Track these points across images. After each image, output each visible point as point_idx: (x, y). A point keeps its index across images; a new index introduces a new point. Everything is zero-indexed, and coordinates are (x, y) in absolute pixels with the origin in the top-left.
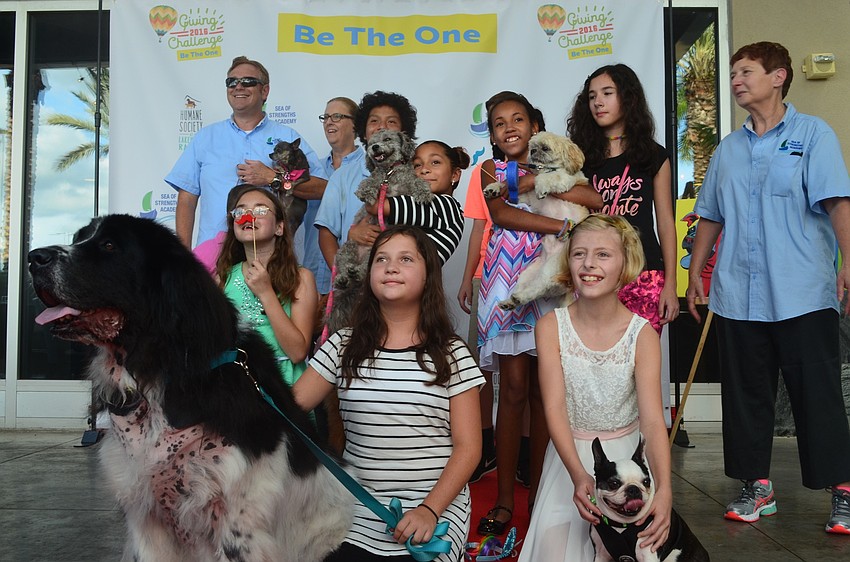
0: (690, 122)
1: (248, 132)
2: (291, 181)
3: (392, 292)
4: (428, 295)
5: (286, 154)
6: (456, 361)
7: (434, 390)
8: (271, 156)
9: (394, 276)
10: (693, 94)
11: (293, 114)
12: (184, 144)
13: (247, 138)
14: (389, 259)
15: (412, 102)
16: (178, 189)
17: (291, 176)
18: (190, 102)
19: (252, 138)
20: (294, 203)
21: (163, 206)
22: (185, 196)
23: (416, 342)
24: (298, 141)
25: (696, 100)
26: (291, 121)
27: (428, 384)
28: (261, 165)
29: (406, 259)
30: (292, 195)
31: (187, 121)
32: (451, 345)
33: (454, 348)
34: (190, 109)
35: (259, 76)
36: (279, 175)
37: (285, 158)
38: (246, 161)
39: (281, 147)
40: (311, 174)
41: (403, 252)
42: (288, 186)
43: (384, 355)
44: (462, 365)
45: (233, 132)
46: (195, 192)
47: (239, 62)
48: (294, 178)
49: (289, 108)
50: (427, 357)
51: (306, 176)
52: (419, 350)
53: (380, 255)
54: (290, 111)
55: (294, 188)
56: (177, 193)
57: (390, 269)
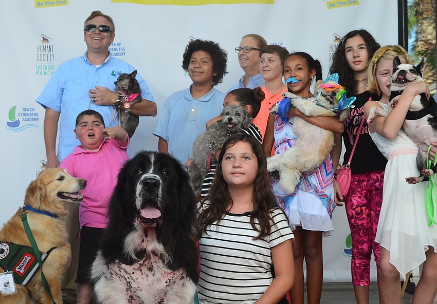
0: (419, 36)
1: (98, 66)
2: (129, 101)
3: (237, 180)
4: (259, 180)
5: (126, 82)
6: (275, 224)
7: (259, 242)
8: (115, 83)
9: (238, 170)
10: (421, 14)
11: (123, 49)
12: (40, 70)
13: (97, 70)
14: (234, 157)
15: (222, 47)
16: (45, 107)
17: (129, 98)
18: (44, 39)
19: (100, 71)
20: (129, 119)
21: (25, 117)
22: (51, 113)
23: (251, 210)
24: (135, 72)
25: (424, 19)
26: (122, 54)
27: (256, 239)
28: (107, 90)
29: (246, 158)
30: (129, 112)
31: (42, 53)
32: (272, 212)
33: (273, 215)
34: (45, 44)
35: (108, 24)
36: (120, 98)
37: (126, 85)
38: (96, 87)
39: (122, 77)
40: (143, 98)
41: (243, 154)
42: (127, 106)
43: (228, 217)
44: (280, 226)
45: (86, 66)
46: (57, 109)
47: (95, 14)
48: (131, 100)
49: (120, 44)
50: (256, 221)
51: (139, 99)
52: (252, 215)
53: (228, 155)
54: (121, 46)
55: (131, 107)
56: (45, 110)
57: (236, 165)
